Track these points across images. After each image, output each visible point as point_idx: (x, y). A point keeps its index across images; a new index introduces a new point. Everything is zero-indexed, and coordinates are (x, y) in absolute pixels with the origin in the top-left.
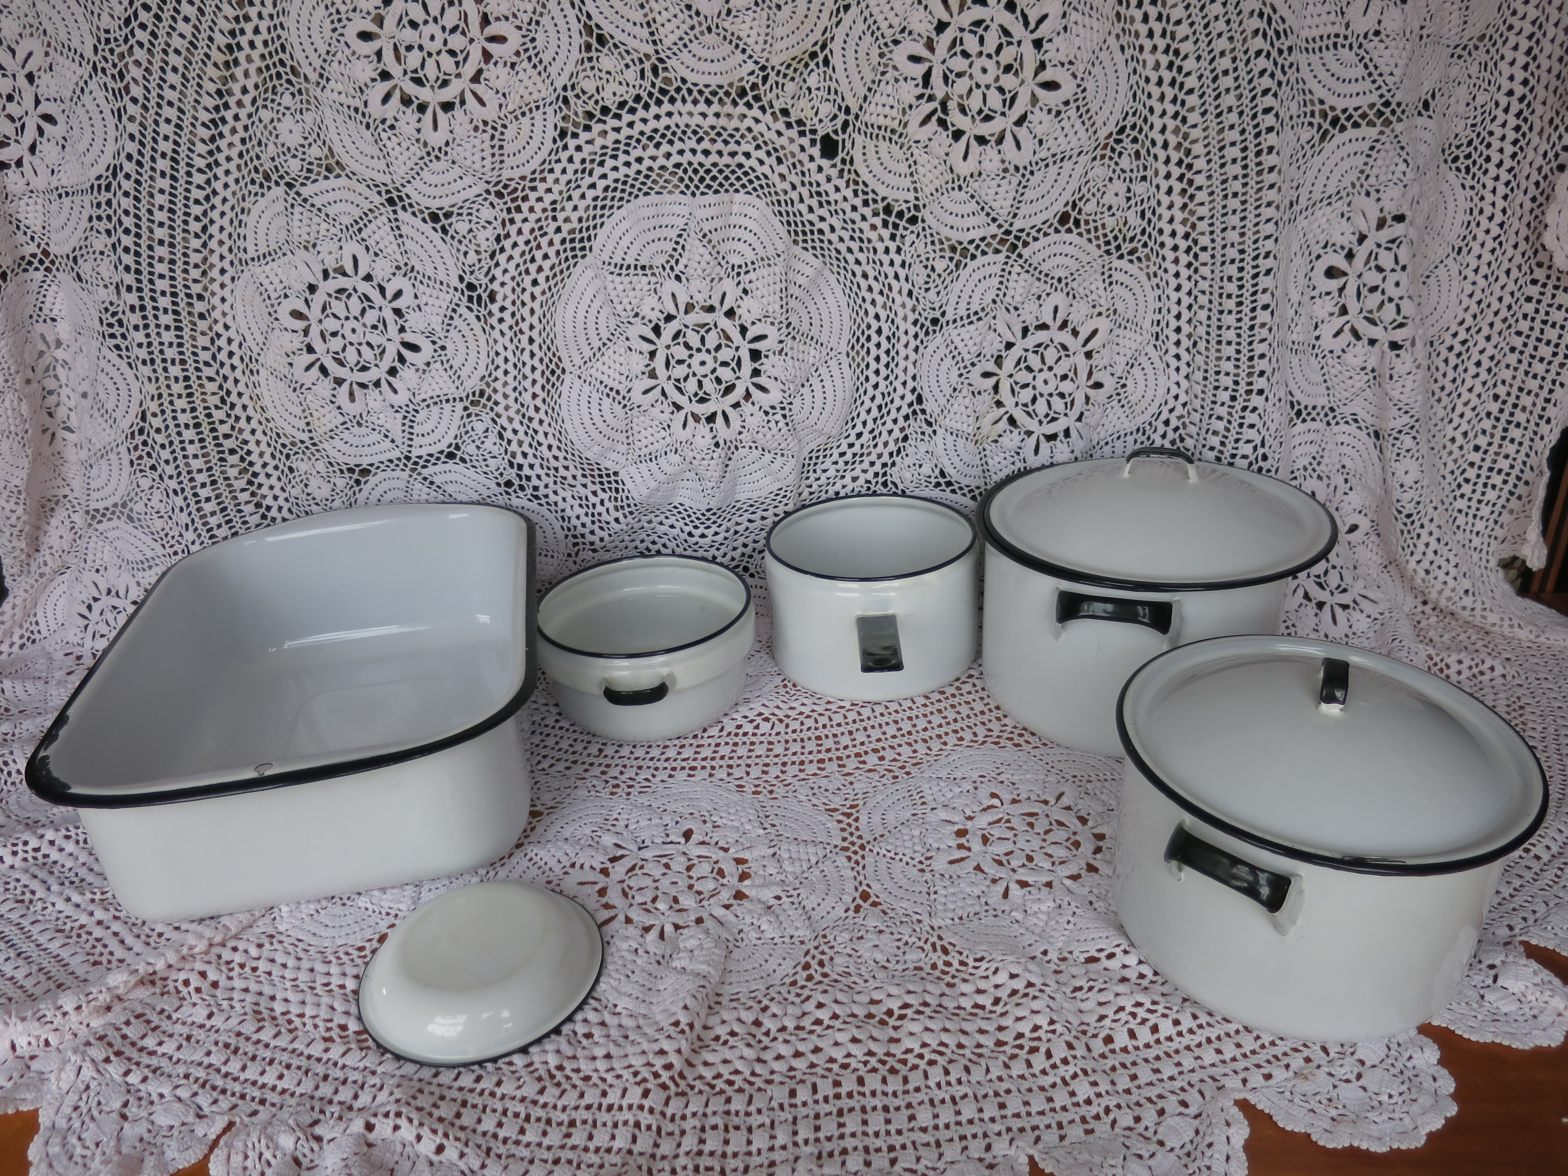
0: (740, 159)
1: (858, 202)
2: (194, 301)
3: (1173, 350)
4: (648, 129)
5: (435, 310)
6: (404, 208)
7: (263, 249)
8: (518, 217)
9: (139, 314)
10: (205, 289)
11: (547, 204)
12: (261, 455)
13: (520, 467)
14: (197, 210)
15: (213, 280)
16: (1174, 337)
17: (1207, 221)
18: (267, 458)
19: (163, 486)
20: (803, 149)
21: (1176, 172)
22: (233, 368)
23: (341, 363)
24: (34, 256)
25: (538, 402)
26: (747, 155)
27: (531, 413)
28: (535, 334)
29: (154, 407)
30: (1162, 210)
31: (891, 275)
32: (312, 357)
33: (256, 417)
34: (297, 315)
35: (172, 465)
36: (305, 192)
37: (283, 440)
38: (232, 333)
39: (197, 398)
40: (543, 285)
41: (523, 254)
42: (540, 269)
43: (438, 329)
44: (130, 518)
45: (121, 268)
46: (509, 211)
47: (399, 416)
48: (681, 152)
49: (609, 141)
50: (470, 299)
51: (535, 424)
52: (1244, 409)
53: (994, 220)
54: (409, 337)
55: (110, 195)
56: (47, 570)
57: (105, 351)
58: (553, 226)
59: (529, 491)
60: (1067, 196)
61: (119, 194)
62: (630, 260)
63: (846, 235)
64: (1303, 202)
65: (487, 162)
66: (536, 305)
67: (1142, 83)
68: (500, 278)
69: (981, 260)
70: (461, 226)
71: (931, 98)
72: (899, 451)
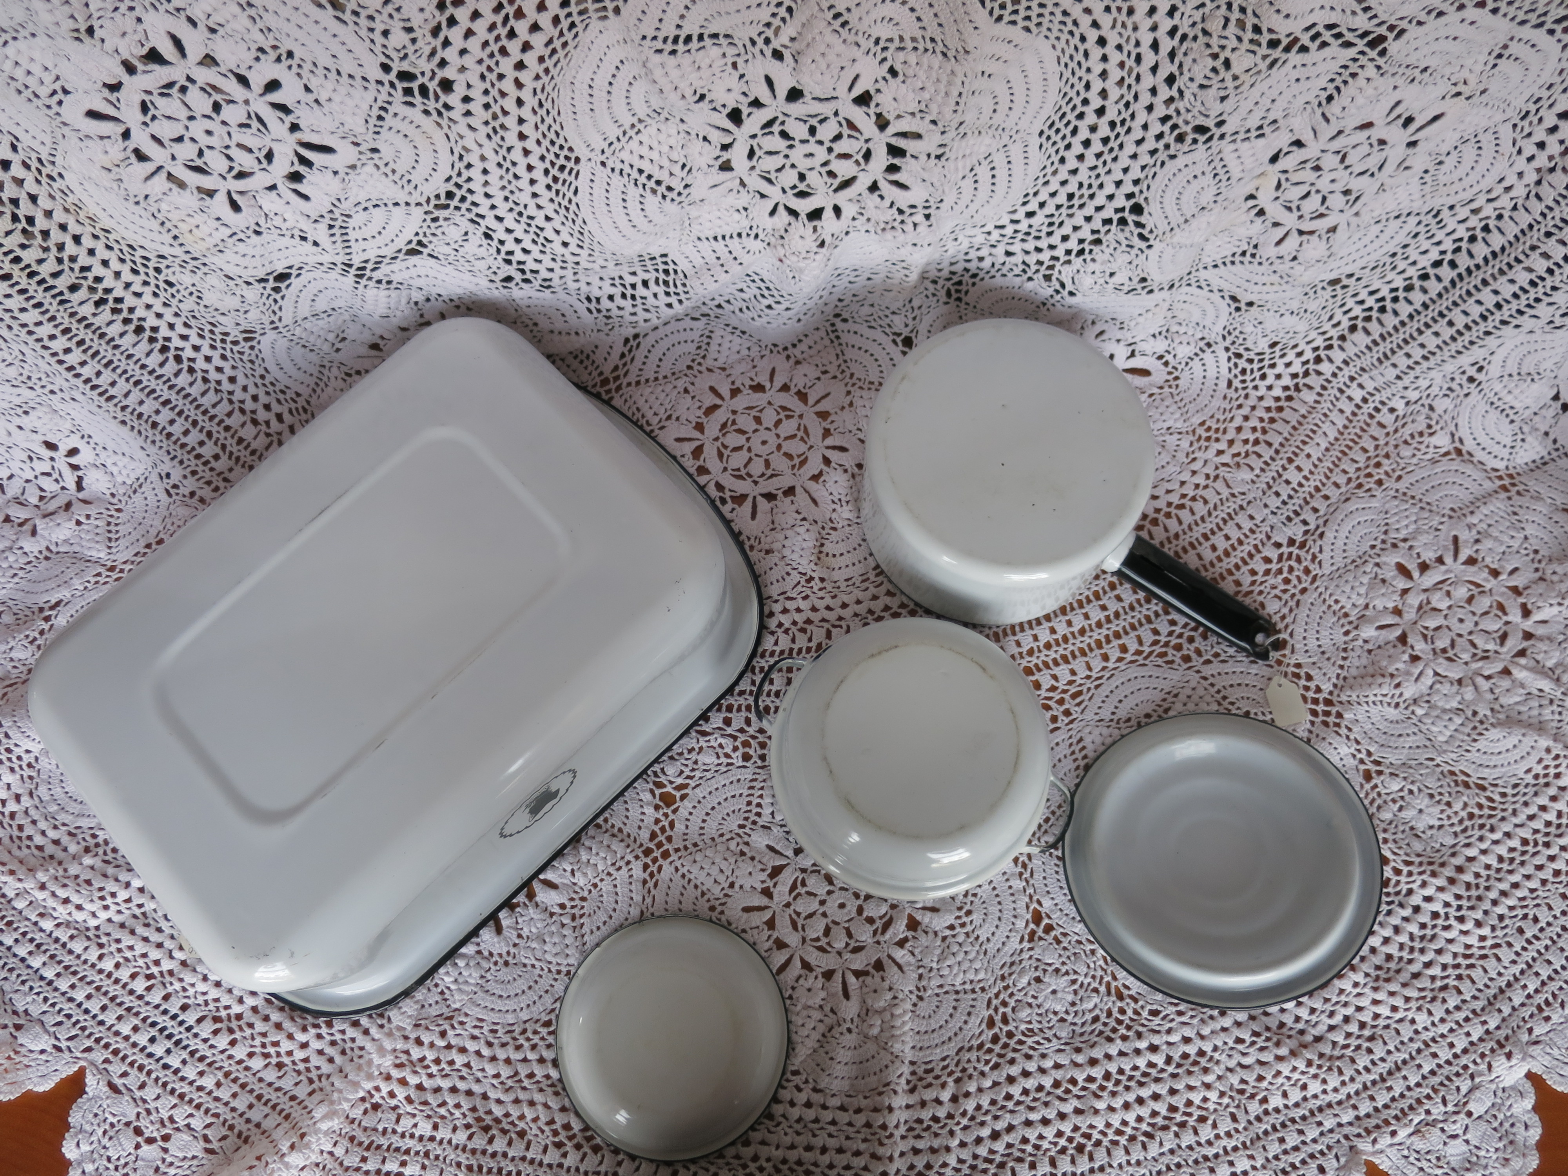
5: (349, 108)
12: (117, 275)
13: (522, 263)
18: (127, 277)
23: (199, 170)
25: (543, 201)
27: (532, 211)
28: (527, 129)
31: (1146, 44)
32: (150, 166)
33: (86, 233)
34: (97, 116)
40: (535, 67)
41: (492, 26)
42: (526, 46)
43: (360, 129)
51: (539, 222)
54: (309, 137)
59: (537, 283)
62: (690, 28)
66: (525, 94)
68: (455, 62)
72: (1081, 252)
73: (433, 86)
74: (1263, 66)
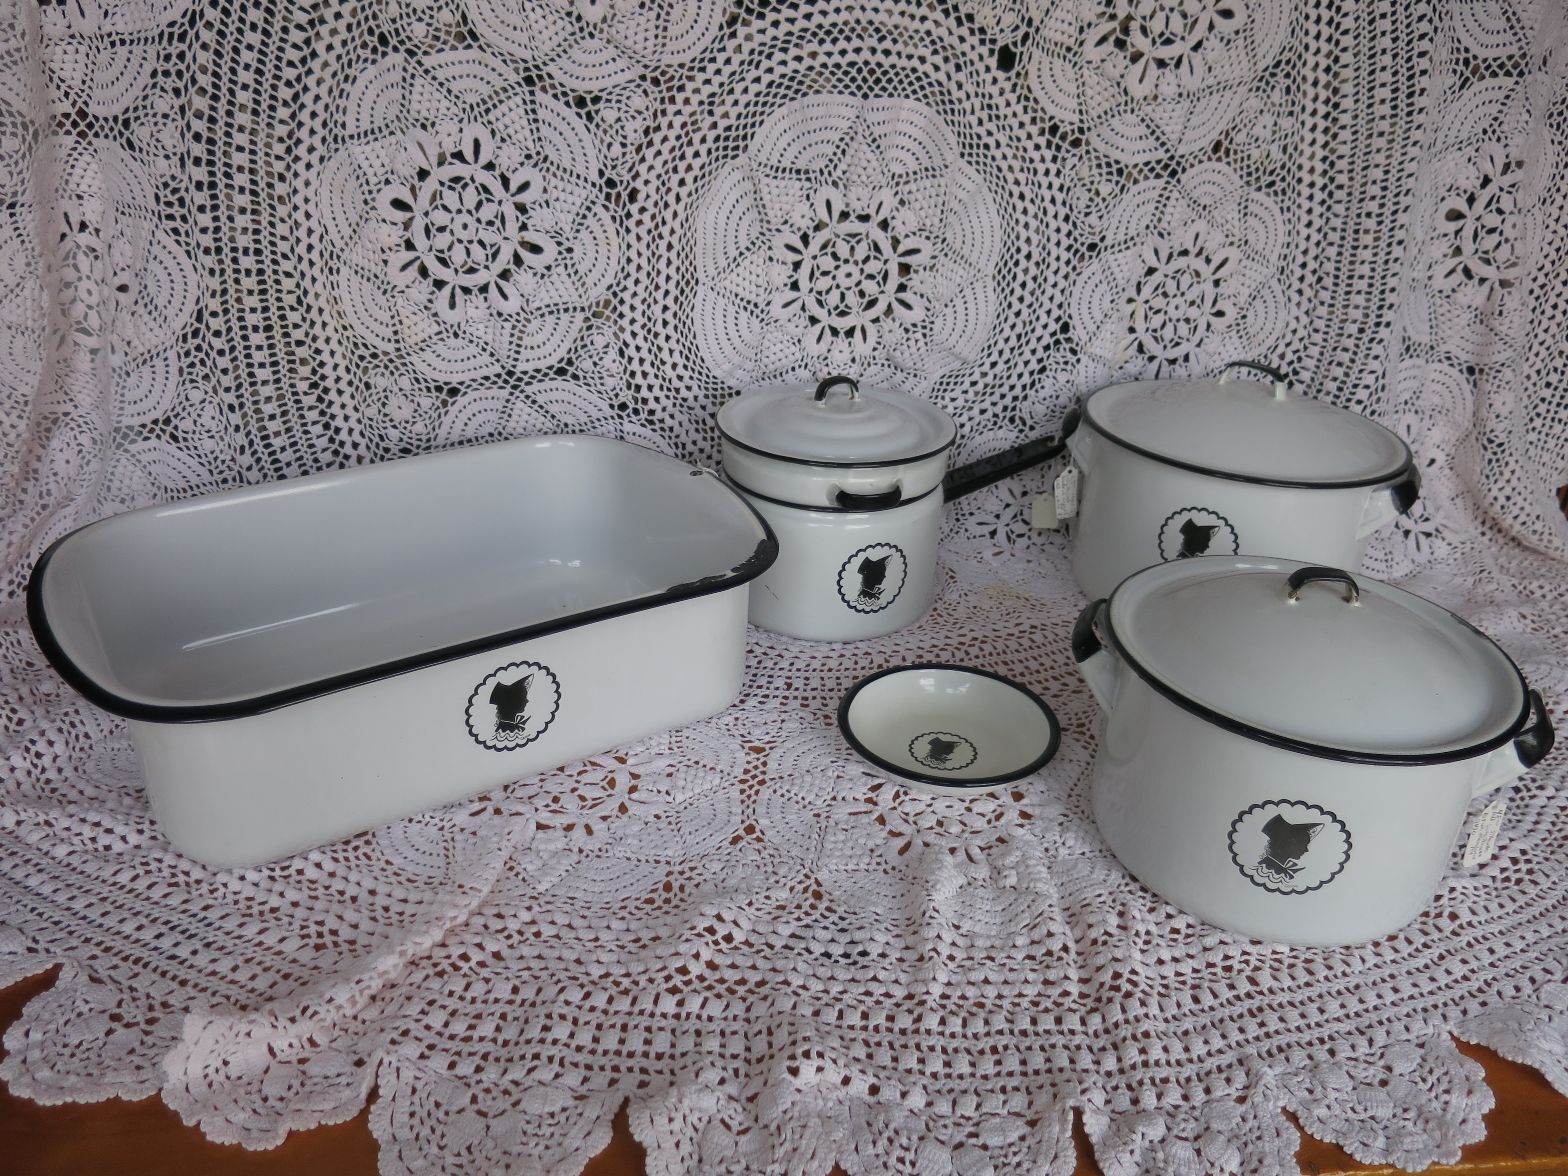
0: (915, 63)
1: (1027, 119)
2: (275, 181)
3: (1296, 285)
4: (826, 22)
5: (566, 207)
6: (544, 89)
7: (365, 125)
8: (671, 109)
9: (206, 192)
10: (288, 167)
11: (704, 96)
12: (336, 367)
13: (638, 388)
14: (289, 74)
15: (297, 159)
16: (1298, 272)
17: (1346, 160)
18: (341, 371)
19: (217, 400)
20: (981, 58)
21: (1322, 110)
22: (312, 264)
23: (443, 262)
24: (67, 116)
25: (669, 316)
26: (922, 60)
27: (659, 328)
28: (674, 240)
29: (215, 304)
30: (1304, 147)
31: (1048, 198)
32: (411, 255)
33: (332, 323)
34: (398, 204)
35: (231, 375)
36: (428, 61)
37: (362, 351)
38: (313, 223)
39: (271, 296)
40: (690, 186)
41: (673, 149)
42: (689, 168)
43: (567, 229)
44: (175, 438)
45: (189, 136)
46: (663, 101)
47: (508, 325)
48: (858, 50)
49: (780, 32)
50: (608, 197)
51: (661, 341)
52: (1372, 340)
53: (1163, 144)
54: (530, 236)
55: (183, 47)
56: (51, 501)
57: (160, 235)
58: (709, 120)
59: (643, 416)
60: (1223, 126)
61: (196, 46)
62: (786, 163)
63: (1010, 153)
64: (1439, 145)
65: (650, 44)
66: (680, 208)
67: (1302, 20)
68: (644, 175)
69: (1143, 185)
70: (609, 114)
71: (1113, 17)
72: (1033, 384)
73: (625, 196)
74: (1117, 190)
